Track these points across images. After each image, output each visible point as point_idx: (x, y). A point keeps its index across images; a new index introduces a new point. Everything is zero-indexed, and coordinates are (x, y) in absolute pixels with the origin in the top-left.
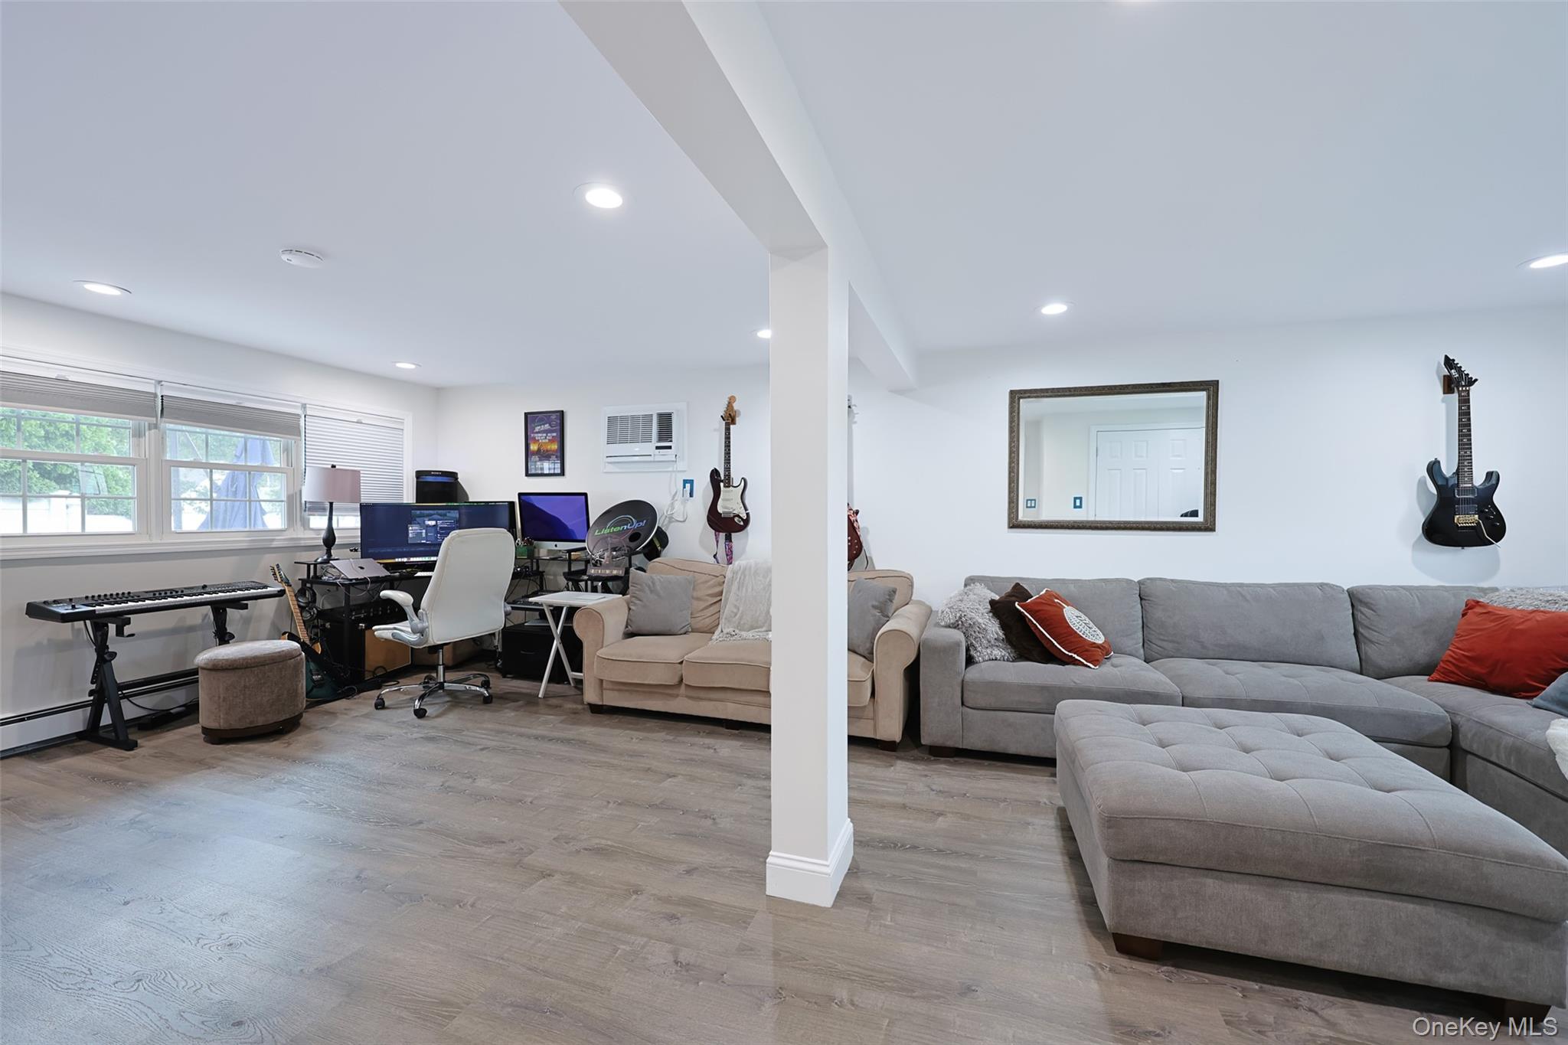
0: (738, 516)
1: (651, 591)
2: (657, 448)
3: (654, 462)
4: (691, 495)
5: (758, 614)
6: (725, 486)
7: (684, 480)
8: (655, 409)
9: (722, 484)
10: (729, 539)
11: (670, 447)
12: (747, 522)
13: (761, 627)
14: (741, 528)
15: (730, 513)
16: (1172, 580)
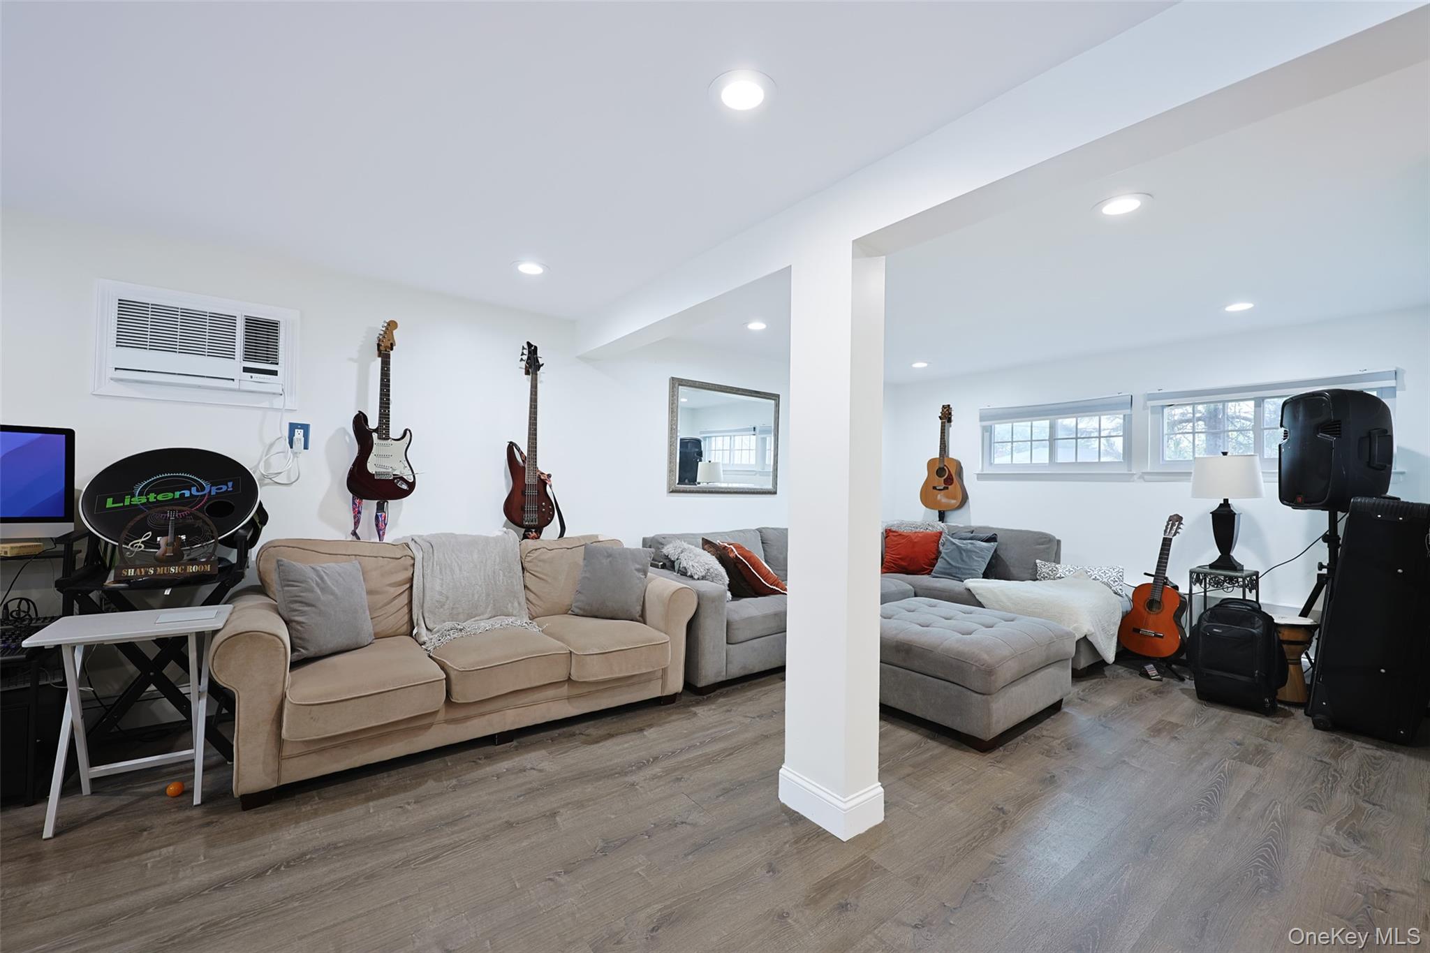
0: (402, 479)
1: (322, 589)
2: (246, 370)
3: (239, 390)
4: (306, 447)
5: (476, 596)
6: (380, 438)
7: (291, 424)
8: (242, 307)
9: (375, 435)
10: (380, 508)
11: (274, 373)
12: (412, 486)
13: (483, 614)
14: (405, 494)
15: (388, 474)
16: (773, 528)
